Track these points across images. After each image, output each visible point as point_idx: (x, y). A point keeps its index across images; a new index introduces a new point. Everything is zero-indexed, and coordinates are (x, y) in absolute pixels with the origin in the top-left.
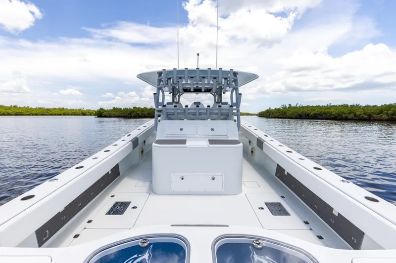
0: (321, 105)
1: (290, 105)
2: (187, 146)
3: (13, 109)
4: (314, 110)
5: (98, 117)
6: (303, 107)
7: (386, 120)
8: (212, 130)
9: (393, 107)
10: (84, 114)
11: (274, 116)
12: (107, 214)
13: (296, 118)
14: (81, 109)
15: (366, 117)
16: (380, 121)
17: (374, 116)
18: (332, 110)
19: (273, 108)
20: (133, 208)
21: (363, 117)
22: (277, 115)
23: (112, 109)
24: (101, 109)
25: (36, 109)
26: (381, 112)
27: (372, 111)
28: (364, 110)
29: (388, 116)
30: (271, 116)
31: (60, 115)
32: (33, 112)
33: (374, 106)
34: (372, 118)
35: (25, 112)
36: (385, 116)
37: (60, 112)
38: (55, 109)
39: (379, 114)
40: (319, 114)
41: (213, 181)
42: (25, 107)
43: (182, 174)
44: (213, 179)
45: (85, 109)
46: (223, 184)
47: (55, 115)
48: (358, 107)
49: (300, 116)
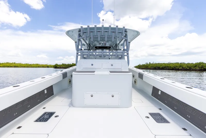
0: (165, 63)
1: (150, 63)
2: (95, 74)
3: (13, 64)
4: (162, 65)
5: (55, 68)
6: (156, 64)
7: (198, 70)
8: (112, 65)
9: (202, 64)
10: (48, 67)
11: (142, 68)
12: (35, 121)
13: (153, 69)
14: (46, 65)
15: (188, 68)
16: (196, 70)
17: (192, 68)
18: (171, 65)
19: (141, 64)
20: (56, 117)
21: (186, 69)
22: (143, 67)
23: (62, 64)
24: (56, 64)
25: (24, 64)
26: (196, 66)
27: (191, 66)
28: (187, 65)
29: (199, 68)
30: (140, 68)
31: (36, 67)
32: (23, 66)
33: (192, 63)
34: (191, 69)
35: (19, 66)
36: (198, 68)
37: (36, 66)
38: (34, 64)
39: (195, 67)
40: (164, 67)
41: (113, 98)
42: (19, 63)
43: (92, 93)
44: (113, 97)
45: (49, 65)
46: (120, 100)
47: (34, 67)
48: (184, 64)
49: (155, 68)
